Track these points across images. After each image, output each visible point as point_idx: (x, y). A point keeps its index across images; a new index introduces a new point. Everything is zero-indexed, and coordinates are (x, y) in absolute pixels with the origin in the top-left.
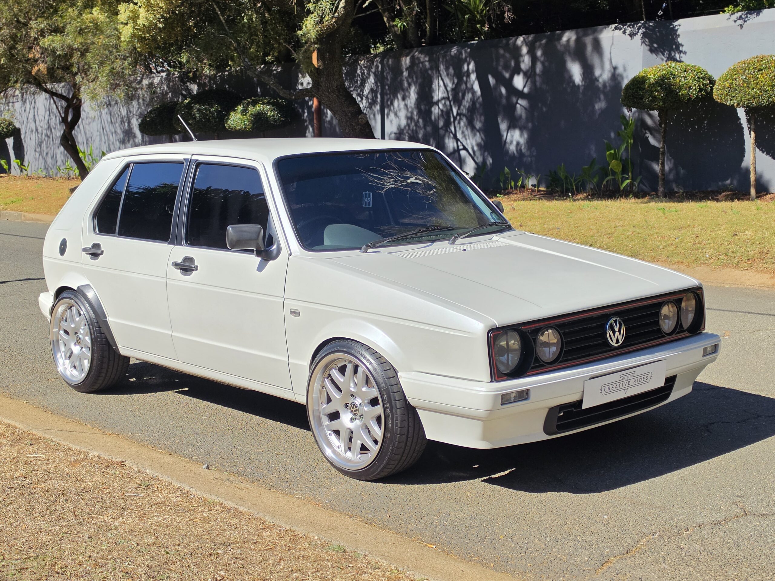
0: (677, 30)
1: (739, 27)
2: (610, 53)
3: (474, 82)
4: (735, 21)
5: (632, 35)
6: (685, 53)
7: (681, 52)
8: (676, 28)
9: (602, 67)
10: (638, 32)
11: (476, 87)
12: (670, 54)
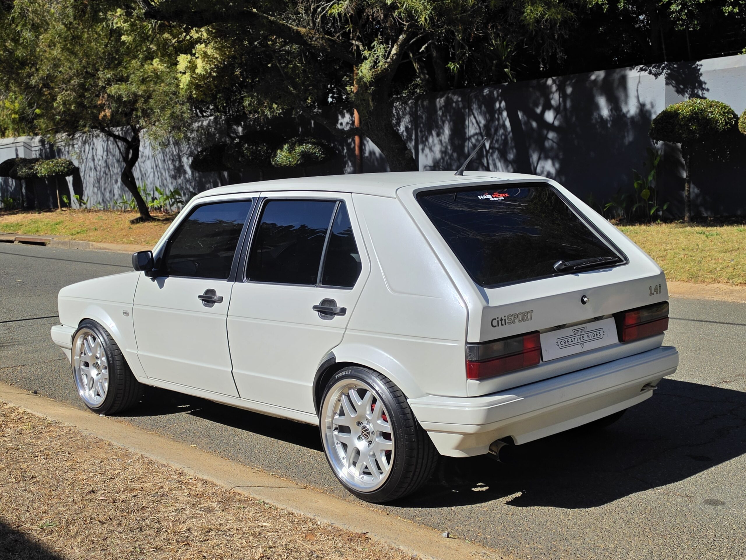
2: (637, 91)
5: (656, 75)
6: (708, 90)
7: (703, 89)
8: (698, 68)
9: (628, 104)
12: (693, 91)
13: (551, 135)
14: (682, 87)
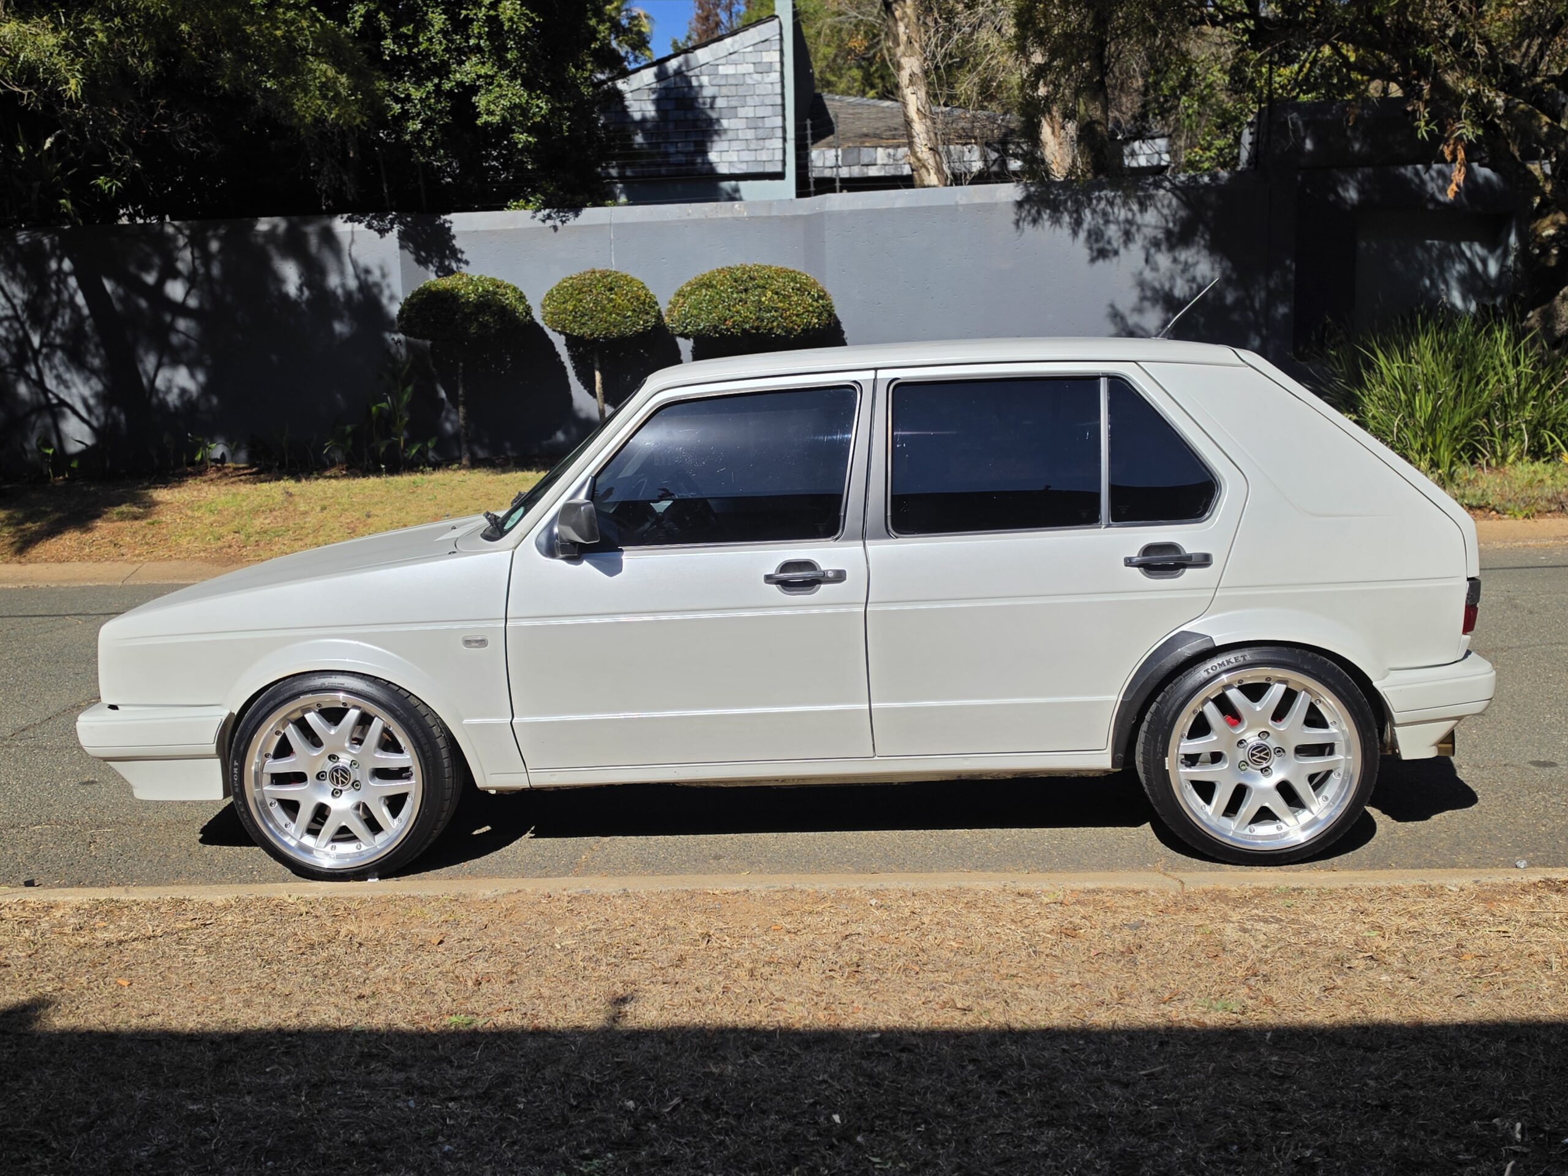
0: (449, 229)
1: (552, 230)
3: (75, 291)
4: (544, 221)
5: (382, 232)
6: (467, 263)
7: (459, 261)
8: (447, 225)
10: (392, 227)
11: (80, 299)
12: (441, 263)
13: (182, 324)
14: (423, 254)
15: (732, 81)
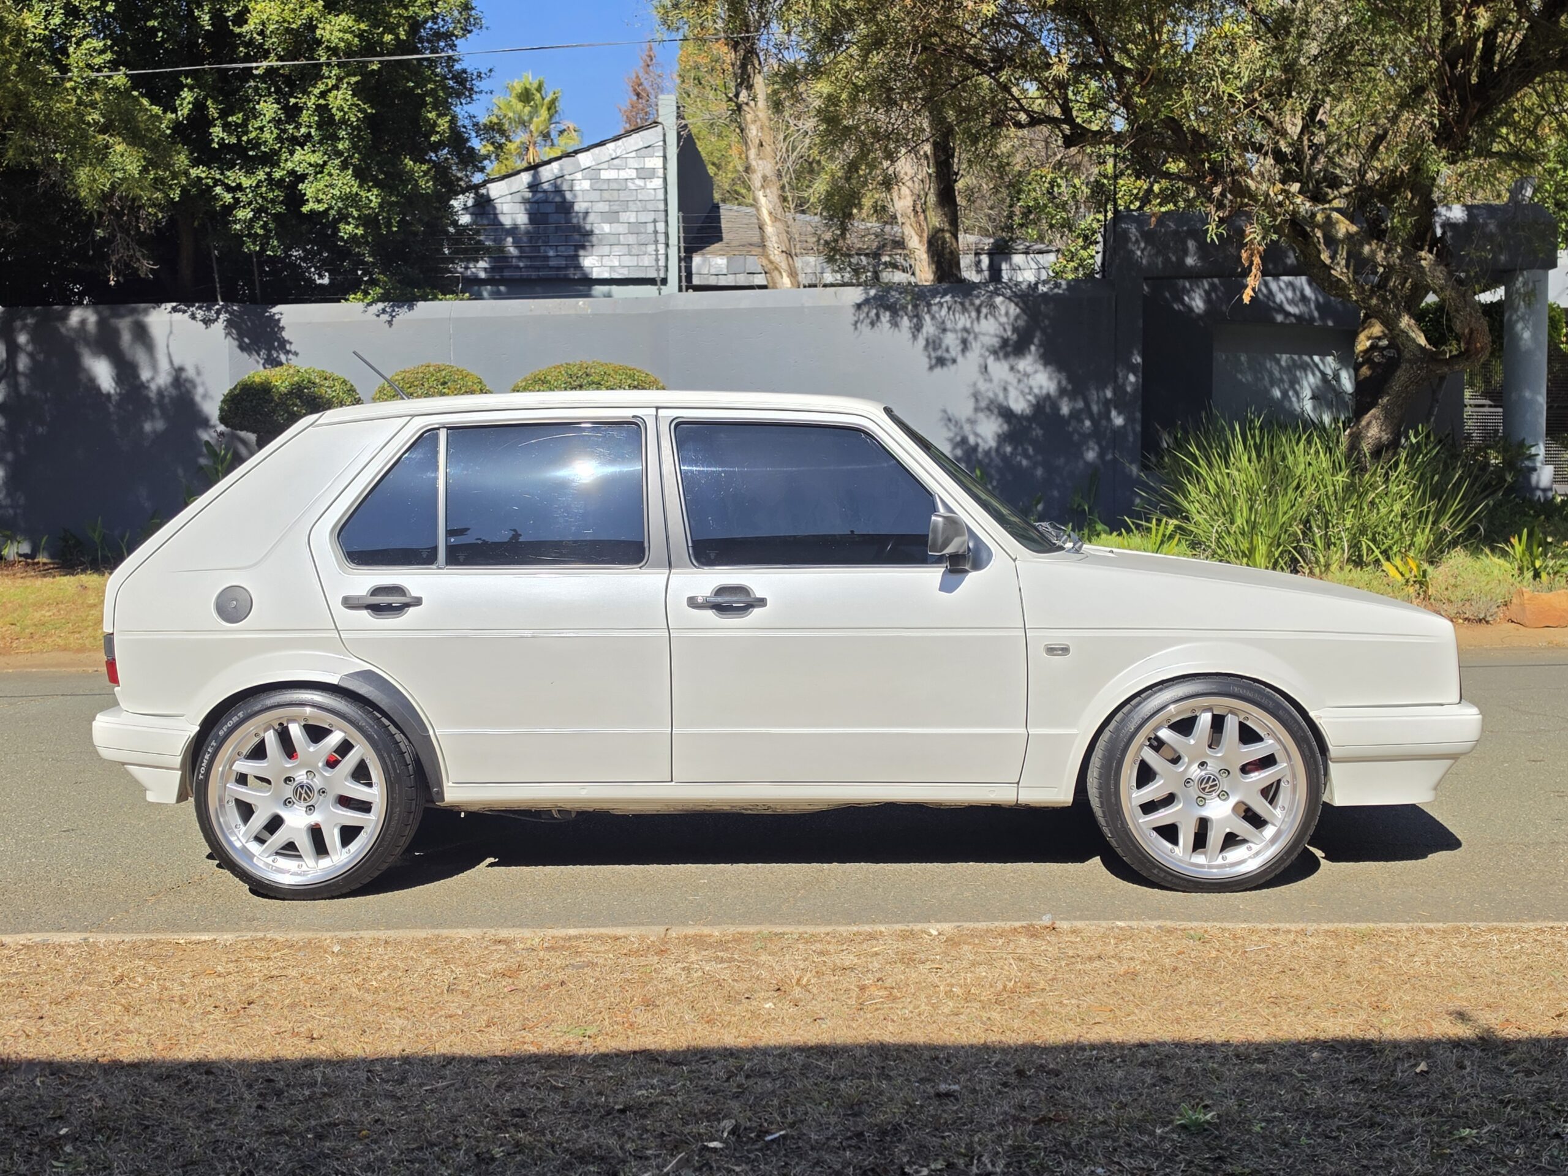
0: (279, 320)
2: (168, 347)
4: (378, 316)
5: (207, 322)
8: (277, 317)
9: (154, 366)
14: (247, 341)
15: (614, 186)
